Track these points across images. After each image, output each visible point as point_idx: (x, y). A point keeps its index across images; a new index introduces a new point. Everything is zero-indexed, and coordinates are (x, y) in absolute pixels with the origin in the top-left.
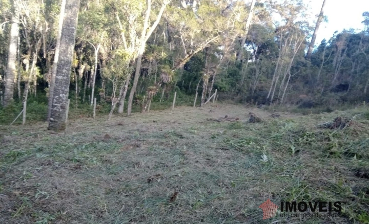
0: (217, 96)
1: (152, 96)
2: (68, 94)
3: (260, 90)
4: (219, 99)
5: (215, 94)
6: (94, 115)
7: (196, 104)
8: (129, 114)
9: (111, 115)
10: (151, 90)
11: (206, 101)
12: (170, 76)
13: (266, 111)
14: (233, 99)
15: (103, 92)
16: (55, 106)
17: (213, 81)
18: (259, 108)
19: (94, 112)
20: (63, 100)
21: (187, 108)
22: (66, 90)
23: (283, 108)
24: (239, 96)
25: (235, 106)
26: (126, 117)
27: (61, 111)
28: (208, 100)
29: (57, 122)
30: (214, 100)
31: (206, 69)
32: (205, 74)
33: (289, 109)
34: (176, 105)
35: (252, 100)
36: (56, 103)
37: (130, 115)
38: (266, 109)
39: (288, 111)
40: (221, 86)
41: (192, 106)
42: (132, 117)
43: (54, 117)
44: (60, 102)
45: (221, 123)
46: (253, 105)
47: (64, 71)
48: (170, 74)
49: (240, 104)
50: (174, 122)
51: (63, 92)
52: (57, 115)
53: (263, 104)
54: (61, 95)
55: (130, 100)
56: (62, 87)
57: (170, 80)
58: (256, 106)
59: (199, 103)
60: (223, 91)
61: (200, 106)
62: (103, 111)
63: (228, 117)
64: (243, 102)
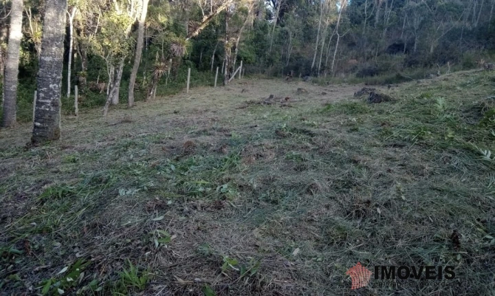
0: (244, 70)
1: (160, 76)
2: (61, 82)
3: (297, 58)
4: (247, 73)
5: (240, 67)
6: (77, 111)
7: (217, 82)
8: (130, 104)
9: (106, 108)
10: (157, 68)
11: (230, 77)
12: (184, 47)
13: (315, 84)
14: (263, 72)
15: (84, 76)
16: (43, 104)
17: (236, 50)
18: (304, 81)
19: (76, 106)
20: (54, 94)
21: (206, 89)
22: (58, 77)
23: (337, 78)
24: (270, 68)
25: (270, 81)
26: (126, 109)
27: (52, 110)
28: (233, 77)
29: (47, 128)
30: (240, 75)
31: (228, 34)
32: (227, 42)
33: (345, 80)
34: (191, 86)
35: (292, 72)
36: (44, 98)
37: (133, 106)
38: (314, 82)
39: (344, 82)
40: (246, 56)
41: (212, 85)
42: (135, 108)
43: (41, 120)
44: (51, 96)
45: (272, 105)
46: (296, 78)
47: (54, 49)
48: (184, 44)
49: (275, 78)
50: (206, 111)
51: (54, 81)
52: (47, 116)
53: (308, 75)
54: (51, 86)
55: (131, 84)
56: (52, 73)
57: (184, 53)
58: (300, 78)
59: (222, 81)
60: (249, 63)
61: (224, 85)
62: (88, 103)
63: (274, 97)
64: (279, 74)
